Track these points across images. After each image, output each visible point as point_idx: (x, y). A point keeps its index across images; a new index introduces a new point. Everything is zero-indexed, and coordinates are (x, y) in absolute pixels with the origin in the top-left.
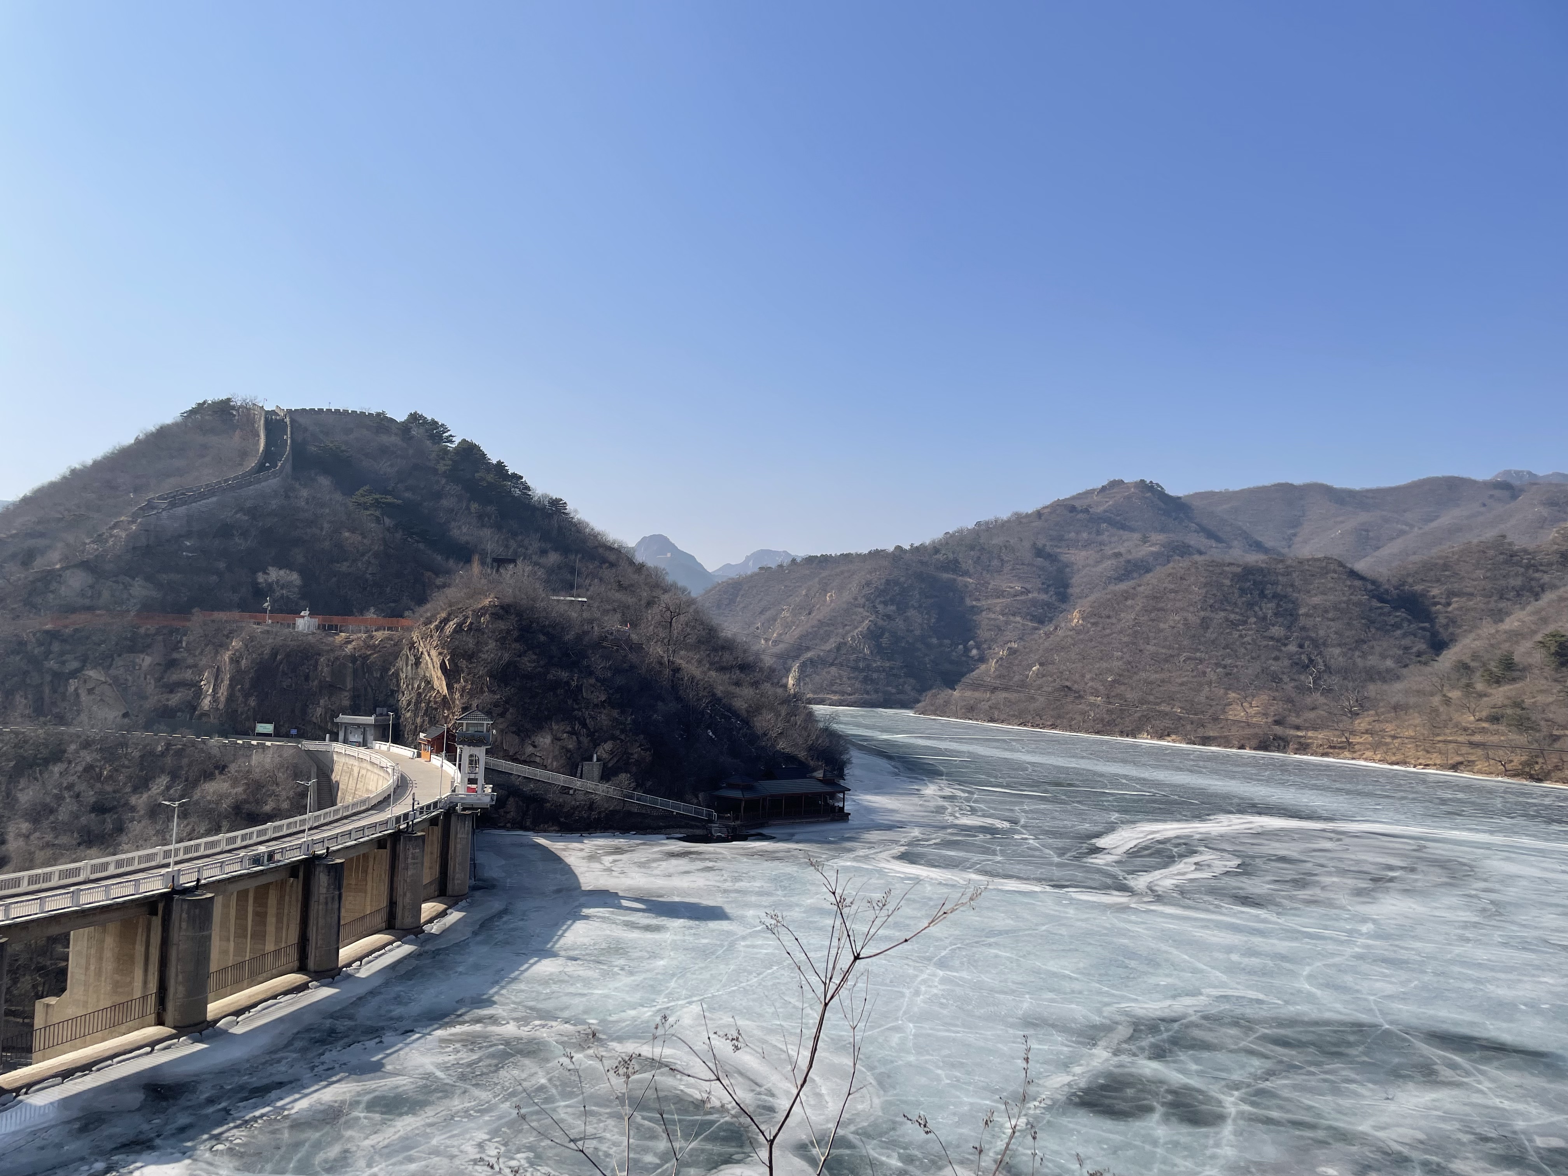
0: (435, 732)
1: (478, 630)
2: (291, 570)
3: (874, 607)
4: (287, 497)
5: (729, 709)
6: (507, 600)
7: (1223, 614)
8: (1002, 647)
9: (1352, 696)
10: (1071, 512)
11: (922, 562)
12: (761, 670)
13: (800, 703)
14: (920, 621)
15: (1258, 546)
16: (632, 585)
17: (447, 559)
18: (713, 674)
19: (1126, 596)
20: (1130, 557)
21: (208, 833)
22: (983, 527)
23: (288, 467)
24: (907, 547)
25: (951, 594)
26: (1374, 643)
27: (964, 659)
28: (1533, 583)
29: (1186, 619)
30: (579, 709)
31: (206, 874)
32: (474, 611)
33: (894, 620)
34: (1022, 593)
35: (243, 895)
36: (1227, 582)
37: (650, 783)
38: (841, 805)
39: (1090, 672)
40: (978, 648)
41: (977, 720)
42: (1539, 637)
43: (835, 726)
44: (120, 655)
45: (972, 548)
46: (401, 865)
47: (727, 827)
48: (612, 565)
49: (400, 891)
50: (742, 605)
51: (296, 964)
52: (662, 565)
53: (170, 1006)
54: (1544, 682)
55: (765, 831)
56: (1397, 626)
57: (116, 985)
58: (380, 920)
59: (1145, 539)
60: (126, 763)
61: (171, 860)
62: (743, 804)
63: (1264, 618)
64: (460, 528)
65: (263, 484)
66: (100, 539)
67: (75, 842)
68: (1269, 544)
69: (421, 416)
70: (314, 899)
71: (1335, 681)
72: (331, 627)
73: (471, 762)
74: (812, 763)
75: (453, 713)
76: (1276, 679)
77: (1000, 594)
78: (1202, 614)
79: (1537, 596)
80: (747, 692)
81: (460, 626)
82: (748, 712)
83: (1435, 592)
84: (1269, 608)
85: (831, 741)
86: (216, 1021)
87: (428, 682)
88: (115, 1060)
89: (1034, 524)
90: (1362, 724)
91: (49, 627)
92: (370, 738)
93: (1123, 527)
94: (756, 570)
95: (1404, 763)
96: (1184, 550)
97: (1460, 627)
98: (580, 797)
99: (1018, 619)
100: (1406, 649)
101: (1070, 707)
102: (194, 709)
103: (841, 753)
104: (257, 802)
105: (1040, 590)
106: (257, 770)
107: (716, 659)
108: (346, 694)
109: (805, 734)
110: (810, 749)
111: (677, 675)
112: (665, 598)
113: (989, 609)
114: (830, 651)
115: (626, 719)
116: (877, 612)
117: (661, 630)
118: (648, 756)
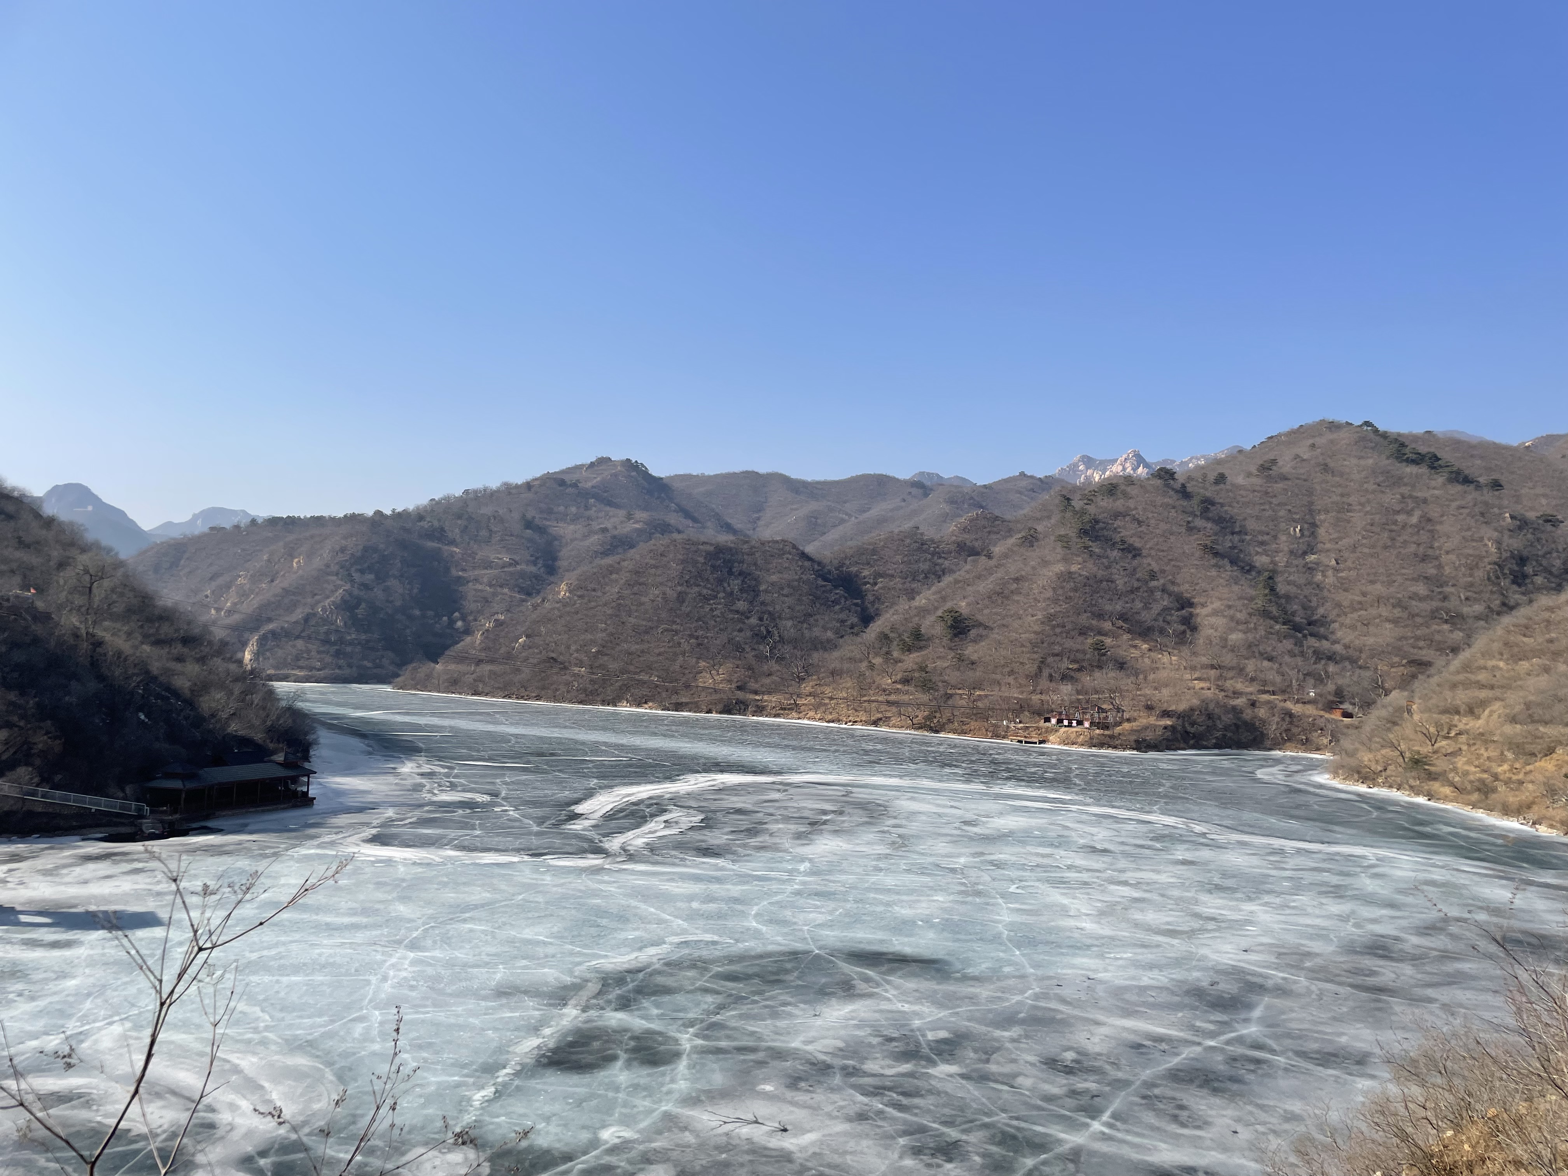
3: (350, 575)
5: (168, 688)
7: (696, 589)
8: (489, 619)
9: (800, 663)
10: (560, 485)
11: (404, 529)
12: (210, 643)
13: (258, 681)
14: (400, 591)
15: (728, 528)
16: (38, 543)
18: (147, 648)
19: (612, 570)
20: (616, 533)
22: (471, 496)
24: (388, 512)
25: (436, 564)
26: (818, 617)
27: (448, 631)
28: (937, 568)
29: (664, 594)
33: (372, 589)
34: (510, 565)
36: (701, 560)
37: (59, 777)
38: (305, 789)
39: (575, 642)
40: (464, 620)
41: (460, 693)
42: (939, 613)
43: (300, 705)
45: (459, 517)
47: (162, 822)
48: (10, 517)
50: (186, 570)
52: (79, 520)
54: (942, 650)
55: (210, 824)
56: (836, 602)
59: (629, 517)
62: (183, 795)
63: (732, 593)
68: (738, 526)
71: (787, 649)
74: (271, 746)
76: (739, 648)
77: (488, 565)
78: (679, 588)
79: (939, 578)
80: (192, 669)
82: (192, 691)
83: (866, 573)
84: (735, 584)
85: (294, 721)
89: (523, 496)
90: (807, 687)
93: (610, 504)
94: (206, 529)
95: (839, 721)
96: (665, 528)
97: (883, 603)
99: (506, 590)
100: (843, 621)
101: (555, 677)
103: (306, 734)
105: (528, 563)
107: (152, 631)
109: (262, 714)
110: (270, 730)
111: (99, 650)
112: (84, 559)
113: (476, 580)
114: (296, 622)
115: (28, 702)
116: (352, 581)
117: (77, 596)
118: (57, 746)
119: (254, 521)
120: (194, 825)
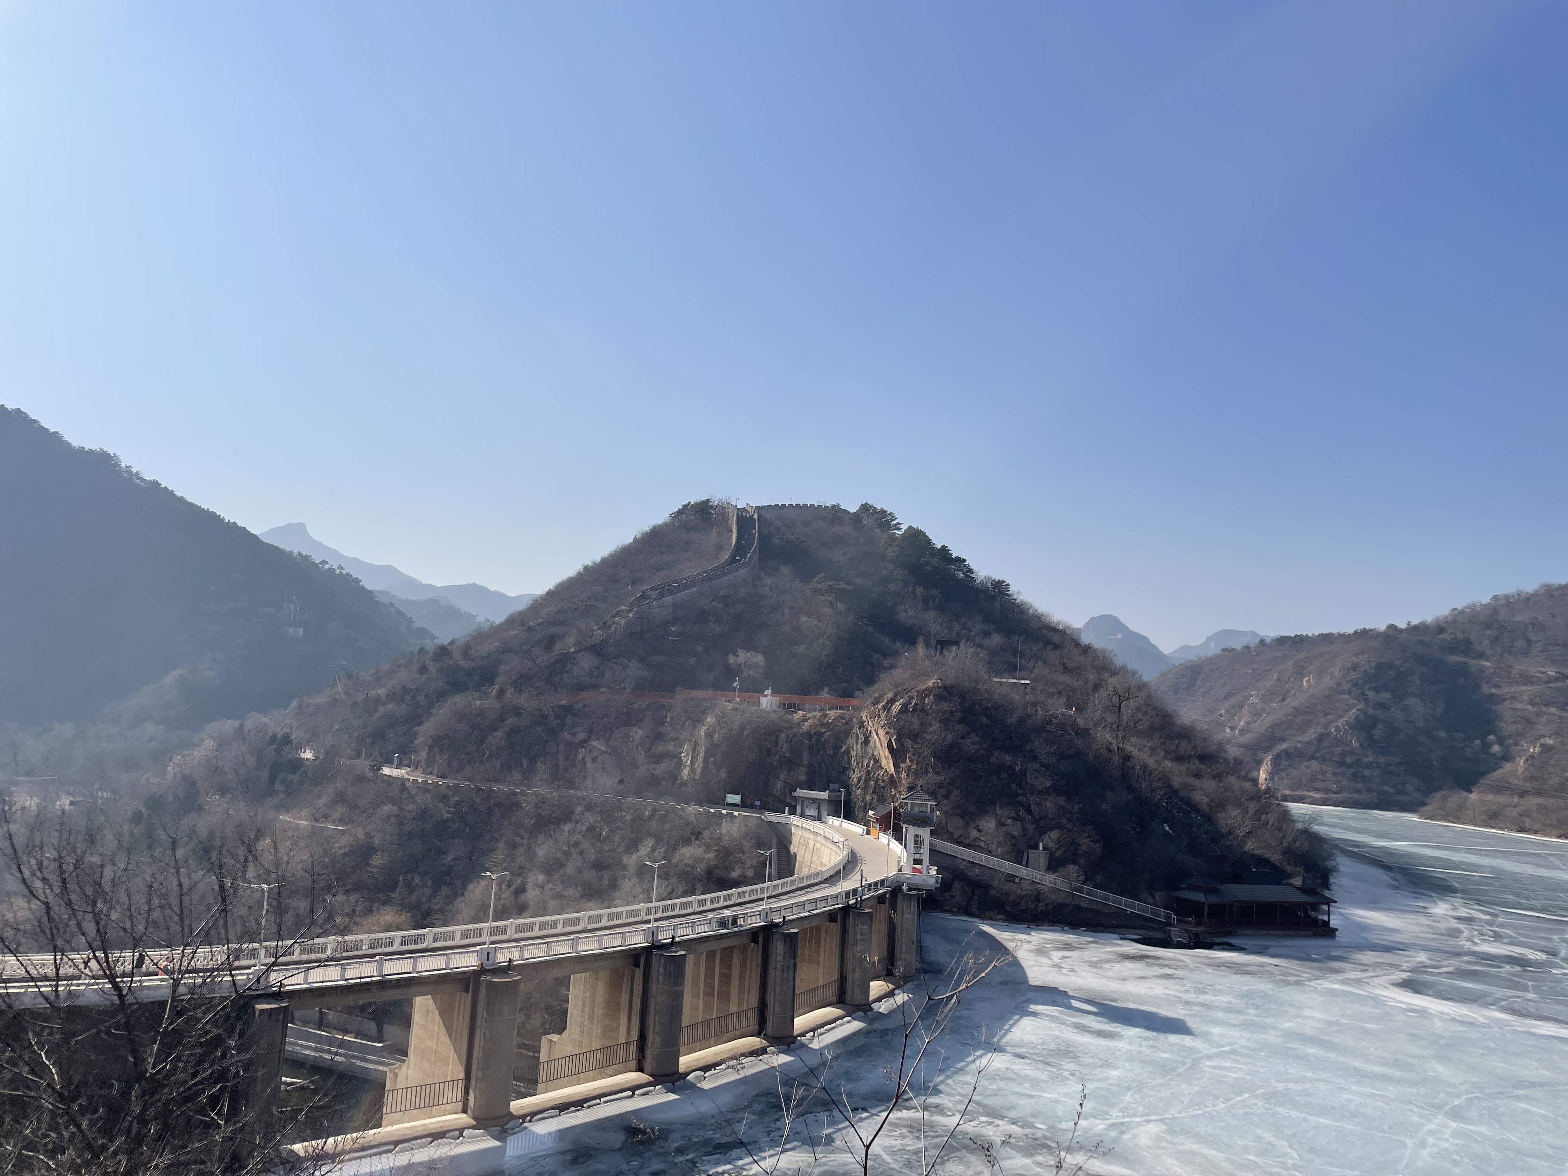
0: (883, 810)
1: (923, 711)
2: (757, 652)
3: (1363, 694)
4: (754, 585)
5: (1188, 802)
6: (949, 682)
8: (1533, 743)
11: (1422, 643)
12: (1226, 761)
13: (1272, 801)
14: (1422, 710)
16: (1078, 668)
17: (894, 642)
18: (1168, 763)
21: (685, 894)
22: (1502, 602)
23: (756, 558)
24: (1402, 625)
25: (1462, 680)
27: (1482, 756)
30: (1024, 795)
31: (680, 932)
32: (918, 692)
33: (1388, 709)
34: (1557, 679)
35: (711, 955)
37: (1100, 877)
38: (1326, 918)
40: (1501, 744)
41: (1502, 829)
43: (1316, 828)
44: (617, 728)
45: (1489, 627)
46: (851, 940)
47: (1187, 931)
48: (1056, 646)
49: (850, 967)
50: (1202, 690)
51: (756, 1027)
52: (1110, 647)
53: (649, 1054)
55: (1234, 941)
57: (606, 1029)
58: (831, 993)
60: (620, 825)
61: (651, 917)
62: (1206, 909)
64: (906, 611)
65: (735, 574)
66: (605, 626)
67: (578, 895)
69: (871, 506)
70: (772, 965)
72: (790, 706)
73: (916, 842)
74: (1289, 869)
75: (900, 793)
77: (1528, 680)
80: (1209, 785)
81: (905, 706)
82: (1210, 807)
85: (1312, 845)
86: (688, 1074)
87: (877, 761)
88: (603, 1100)
91: (564, 702)
92: (824, 813)
94: (1218, 651)
98: (1027, 886)
99: (1553, 710)
102: (676, 778)
103: (1326, 859)
104: (726, 868)
106: (727, 838)
107: (1172, 748)
108: (803, 769)
109: (1280, 835)
110: (1287, 852)
111: (1128, 764)
112: (1113, 681)
113: (1514, 698)
114: (1309, 743)
115: (1073, 808)
116: (1366, 700)
117: (1109, 715)
118: (1098, 848)
119: (1262, 642)
120: (1219, 940)
